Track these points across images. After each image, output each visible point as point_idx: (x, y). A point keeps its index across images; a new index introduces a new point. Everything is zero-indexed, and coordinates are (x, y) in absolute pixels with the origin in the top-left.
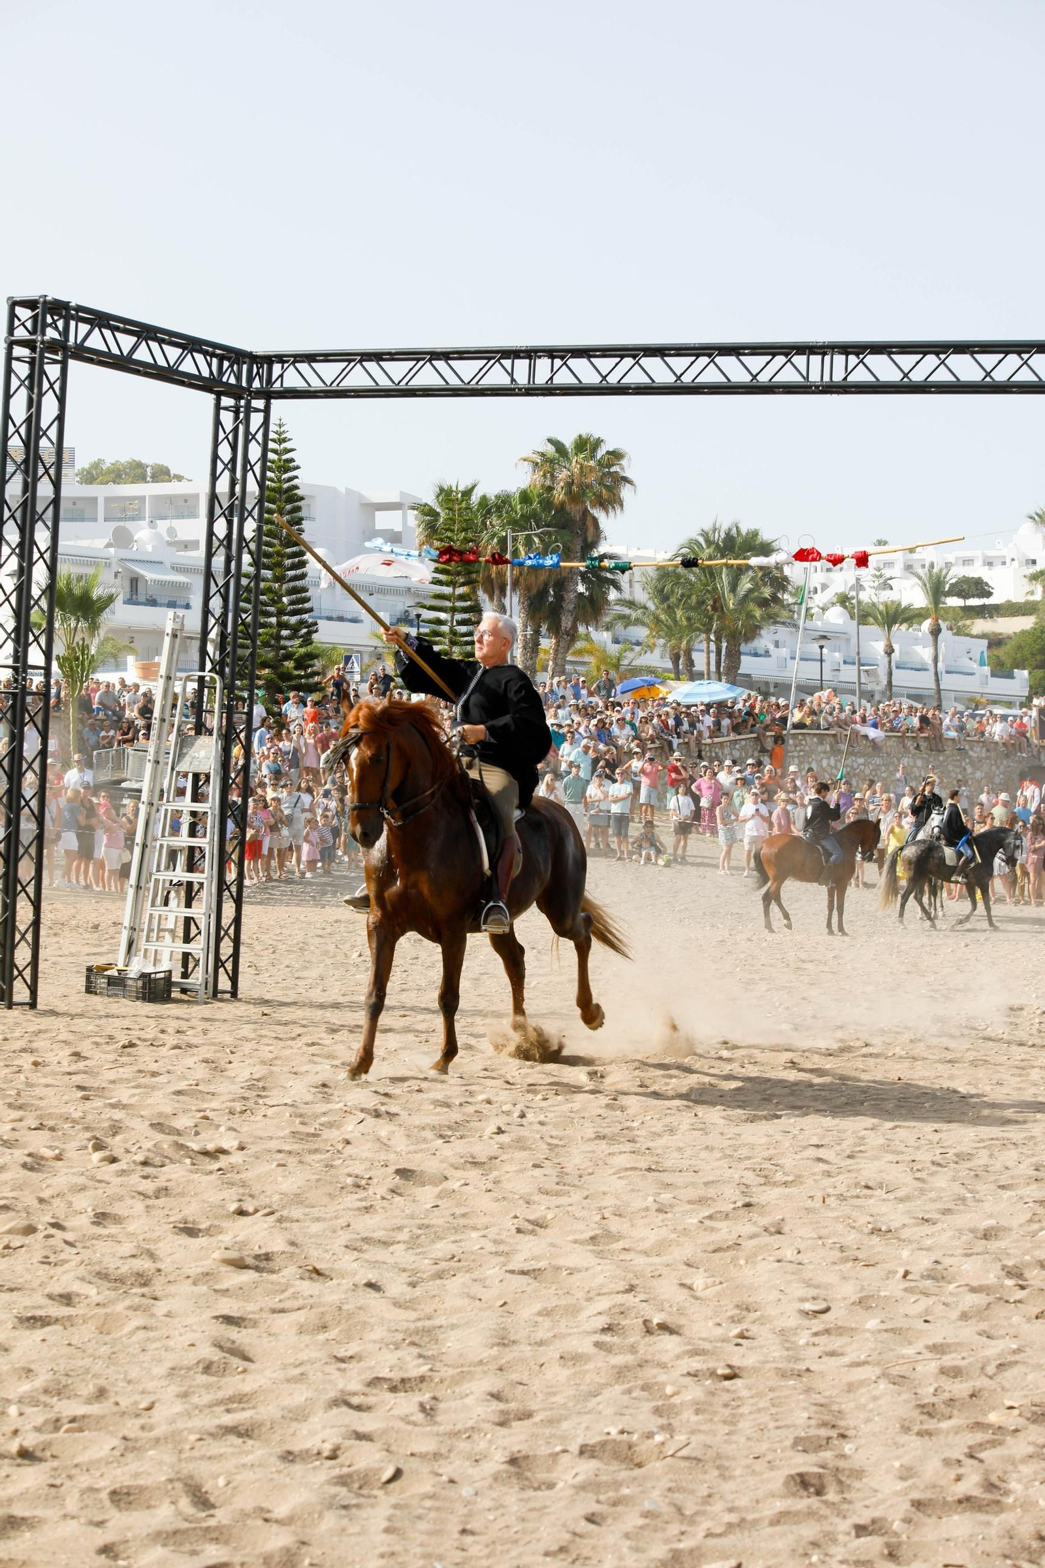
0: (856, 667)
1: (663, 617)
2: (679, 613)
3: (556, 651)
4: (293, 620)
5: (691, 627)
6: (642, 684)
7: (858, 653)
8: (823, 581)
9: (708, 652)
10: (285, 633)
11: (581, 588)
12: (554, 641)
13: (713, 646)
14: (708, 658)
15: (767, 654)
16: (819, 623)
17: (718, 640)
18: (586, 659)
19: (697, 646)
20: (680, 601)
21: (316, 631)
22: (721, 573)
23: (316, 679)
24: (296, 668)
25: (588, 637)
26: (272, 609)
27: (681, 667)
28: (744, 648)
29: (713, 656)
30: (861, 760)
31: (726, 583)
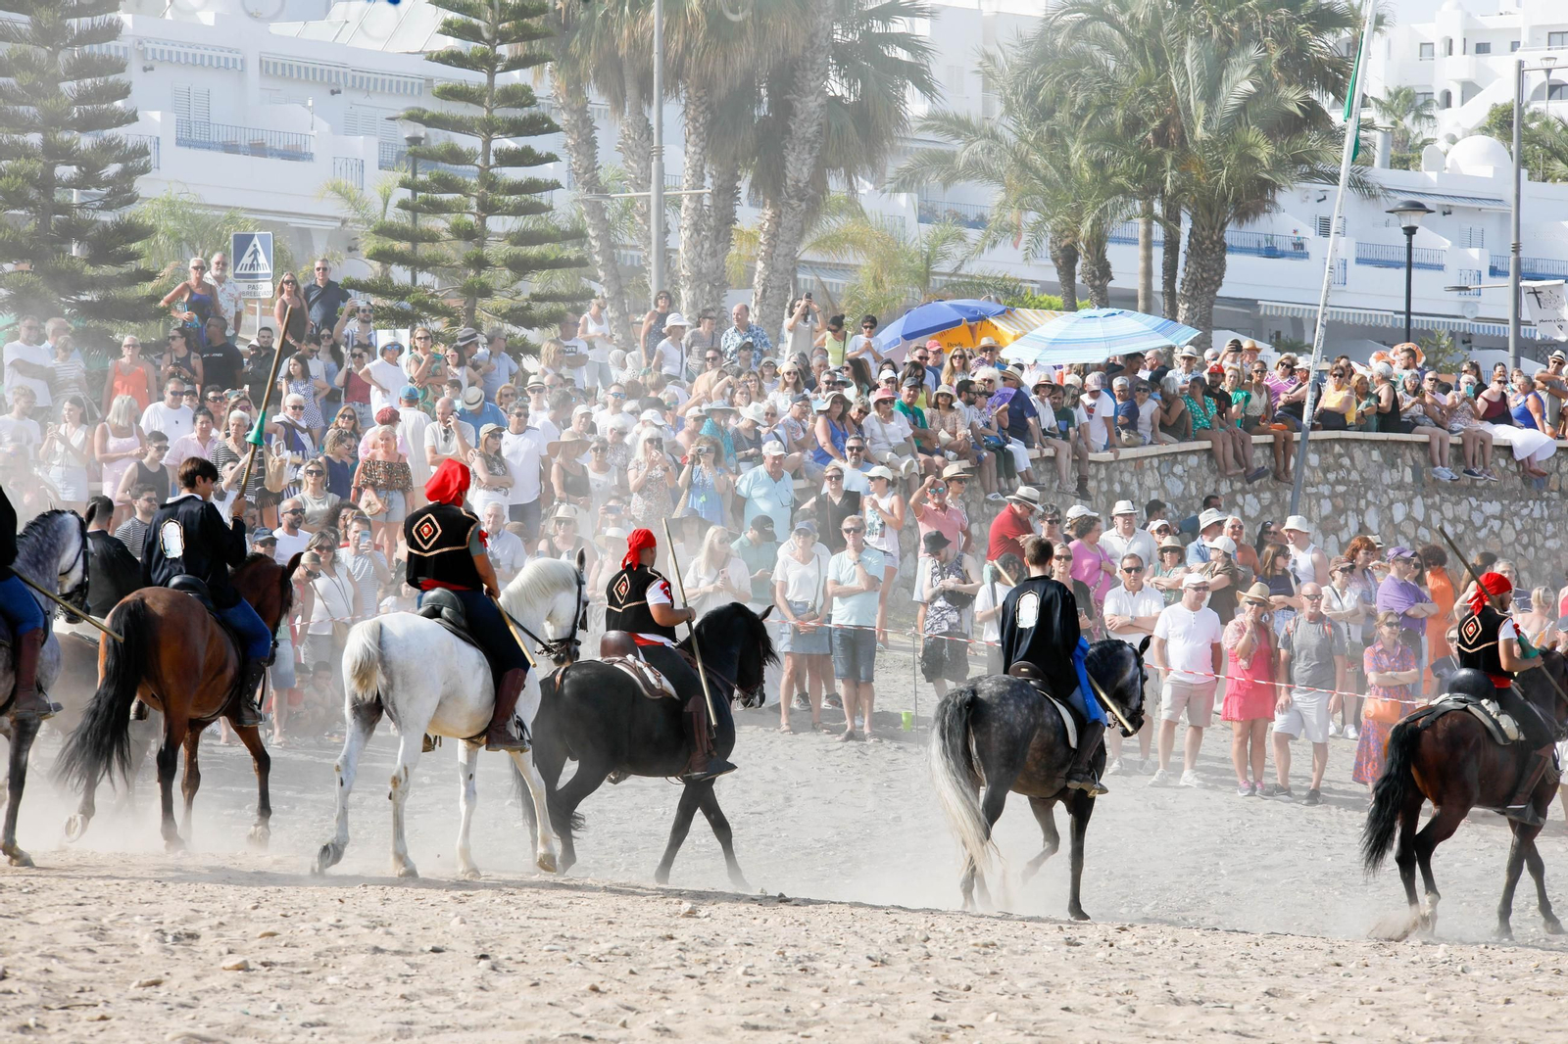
0: (1509, 281)
1: (1037, 160)
2: (1077, 152)
3: (773, 236)
4: (86, 142)
5: (1105, 186)
6: (955, 316)
7: (1517, 248)
8: (1465, 76)
9: (1149, 246)
10: (65, 172)
11: (836, 87)
12: (769, 212)
13: (1159, 232)
14: (1148, 259)
15: (1299, 250)
16: (1433, 176)
17: (1172, 218)
18: (849, 259)
19: (1117, 228)
20: (1079, 118)
21: (145, 170)
22: (1181, 51)
23: (147, 288)
24: (93, 261)
25: (851, 206)
26: (28, 111)
27: (1078, 280)
28: (1232, 234)
29: (1158, 255)
30: (1493, 508)
31: (1193, 76)
